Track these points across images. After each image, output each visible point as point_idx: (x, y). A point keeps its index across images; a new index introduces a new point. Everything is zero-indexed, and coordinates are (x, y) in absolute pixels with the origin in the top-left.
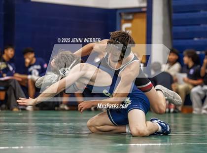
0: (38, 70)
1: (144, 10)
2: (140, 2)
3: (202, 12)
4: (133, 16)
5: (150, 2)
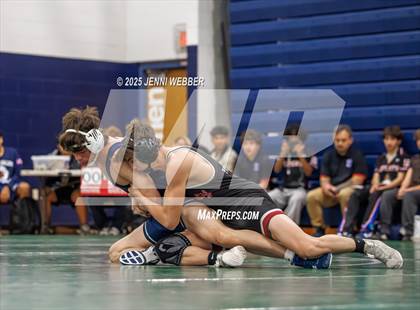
0: (8, 168)
1: (184, 64)
2: (178, 52)
3: (280, 66)
4: (166, 75)
5: (192, 51)
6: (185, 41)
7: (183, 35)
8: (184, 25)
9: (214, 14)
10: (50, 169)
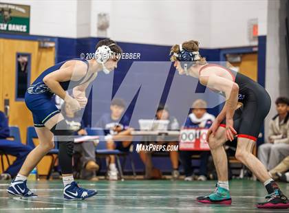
1: (256, 49)
2: (251, 40)
4: (241, 58)
5: (262, 40)
6: (257, 32)
7: (255, 27)
8: (257, 19)
9: (280, 11)
10: (152, 130)
